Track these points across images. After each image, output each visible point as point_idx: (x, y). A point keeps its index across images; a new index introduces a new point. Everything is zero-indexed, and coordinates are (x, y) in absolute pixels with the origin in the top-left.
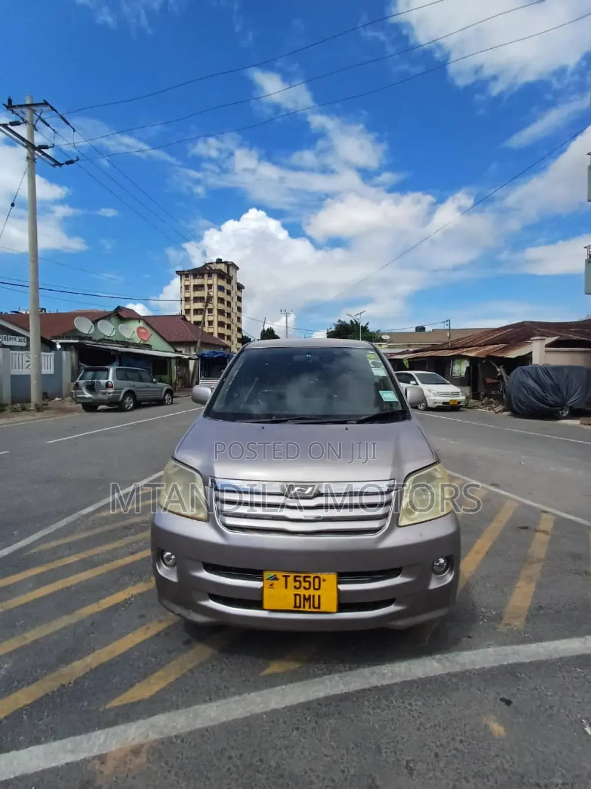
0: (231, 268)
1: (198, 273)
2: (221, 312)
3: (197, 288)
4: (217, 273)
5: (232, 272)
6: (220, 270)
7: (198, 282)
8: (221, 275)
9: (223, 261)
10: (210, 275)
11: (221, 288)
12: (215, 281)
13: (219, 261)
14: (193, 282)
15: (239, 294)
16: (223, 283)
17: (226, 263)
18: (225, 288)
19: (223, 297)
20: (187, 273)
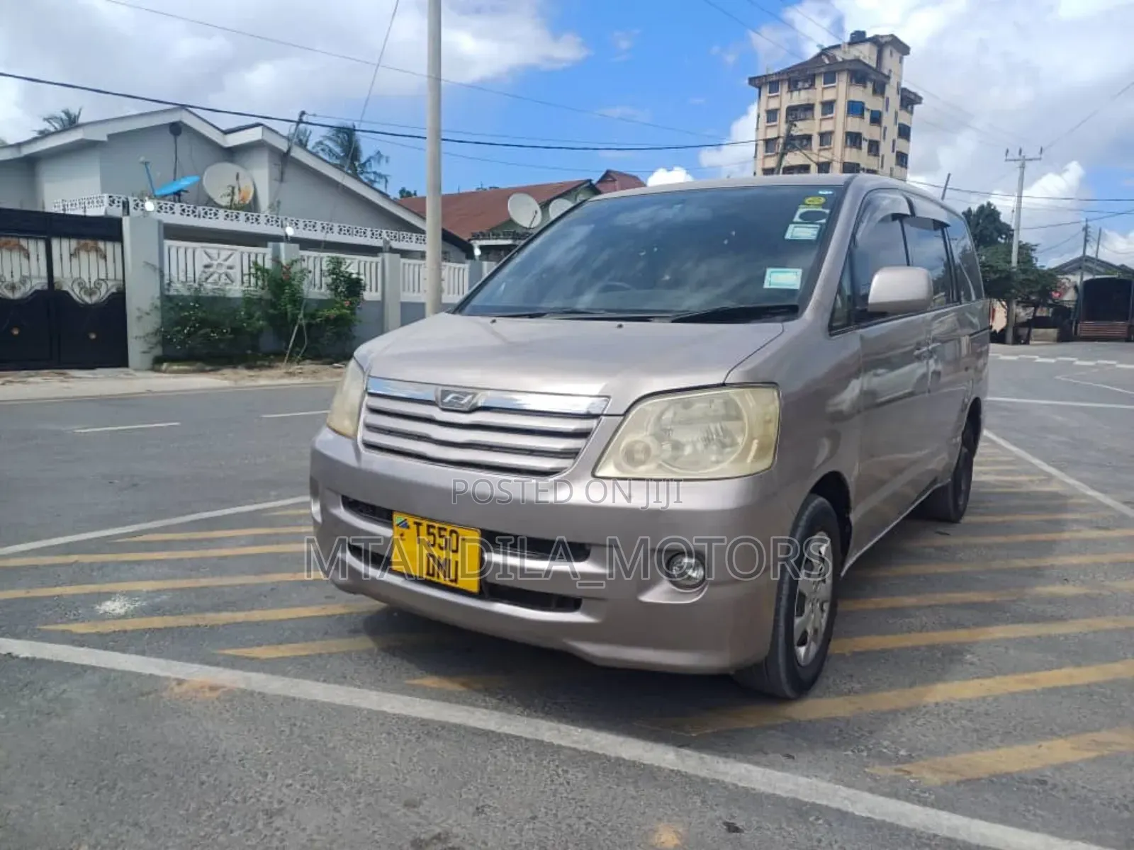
0: (887, 52)
1: (800, 76)
2: (850, 167)
3: (795, 113)
4: (849, 71)
5: (889, 62)
6: (858, 61)
7: (800, 98)
8: (859, 74)
9: (869, 35)
10: (830, 78)
11: (855, 109)
12: (842, 91)
13: (858, 38)
14: (787, 99)
15: (904, 117)
16: (861, 94)
17: (875, 40)
18: (867, 106)
19: (861, 131)
20: (774, 78)
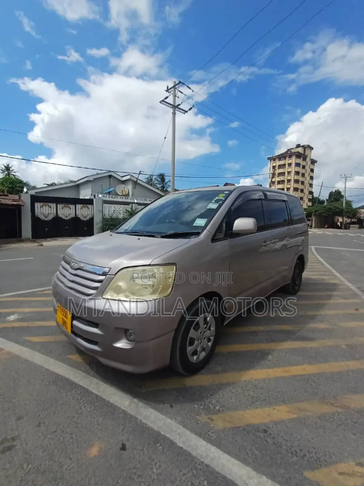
0: (307, 150)
1: (282, 157)
2: (297, 181)
3: (280, 167)
4: (296, 155)
5: (307, 152)
6: (298, 152)
7: (282, 162)
8: (298, 155)
9: (301, 145)
10: (290, 157)
11: (298, 165)
12: (293, 160)
13: (298, 146)
14: (278, 163)
15: (312, 167)
16: (299, 161)
17: (303, 146)
18: (301, 164)
19: (299, 170)
20: (275, 158)
